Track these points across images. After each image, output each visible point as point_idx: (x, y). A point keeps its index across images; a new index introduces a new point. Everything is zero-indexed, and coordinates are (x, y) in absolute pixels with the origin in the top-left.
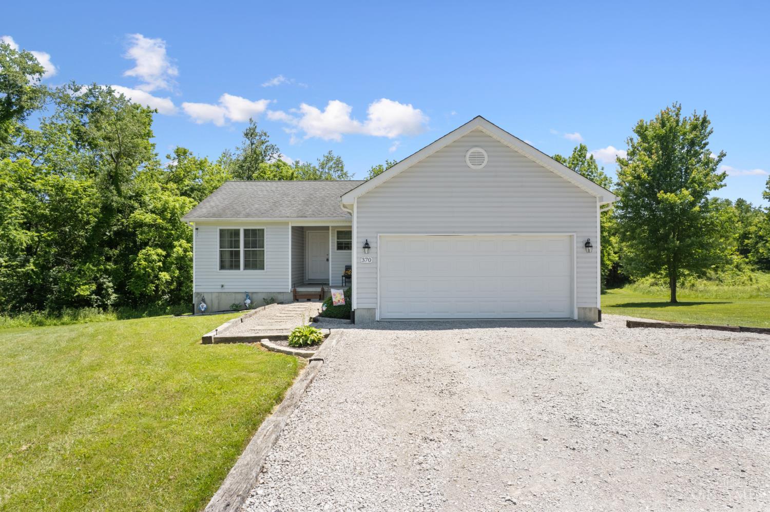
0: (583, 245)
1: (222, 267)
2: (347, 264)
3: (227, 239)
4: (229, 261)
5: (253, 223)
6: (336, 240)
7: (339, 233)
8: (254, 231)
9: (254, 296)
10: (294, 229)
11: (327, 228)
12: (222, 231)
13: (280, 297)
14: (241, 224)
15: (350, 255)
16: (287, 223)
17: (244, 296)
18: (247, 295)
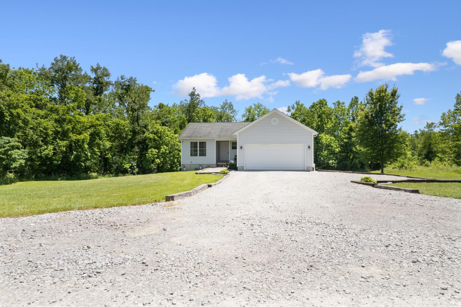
0: (307, 147)
1: (191, 155)
2: (235, 154)
3: (193, 145)
4: (194, 153)
5: (202, 139)
6: (231, 146)
7: (232, 143)
8: (203, 143)
9: (203, 166)
10: (217, 141)
11: (228, 141)
12: (191, 142)
13: (212, 166)
14: (198, 140)
15: (236, 151)
16: (214, 140)
17: (199, 165)
18: (200, 165)
